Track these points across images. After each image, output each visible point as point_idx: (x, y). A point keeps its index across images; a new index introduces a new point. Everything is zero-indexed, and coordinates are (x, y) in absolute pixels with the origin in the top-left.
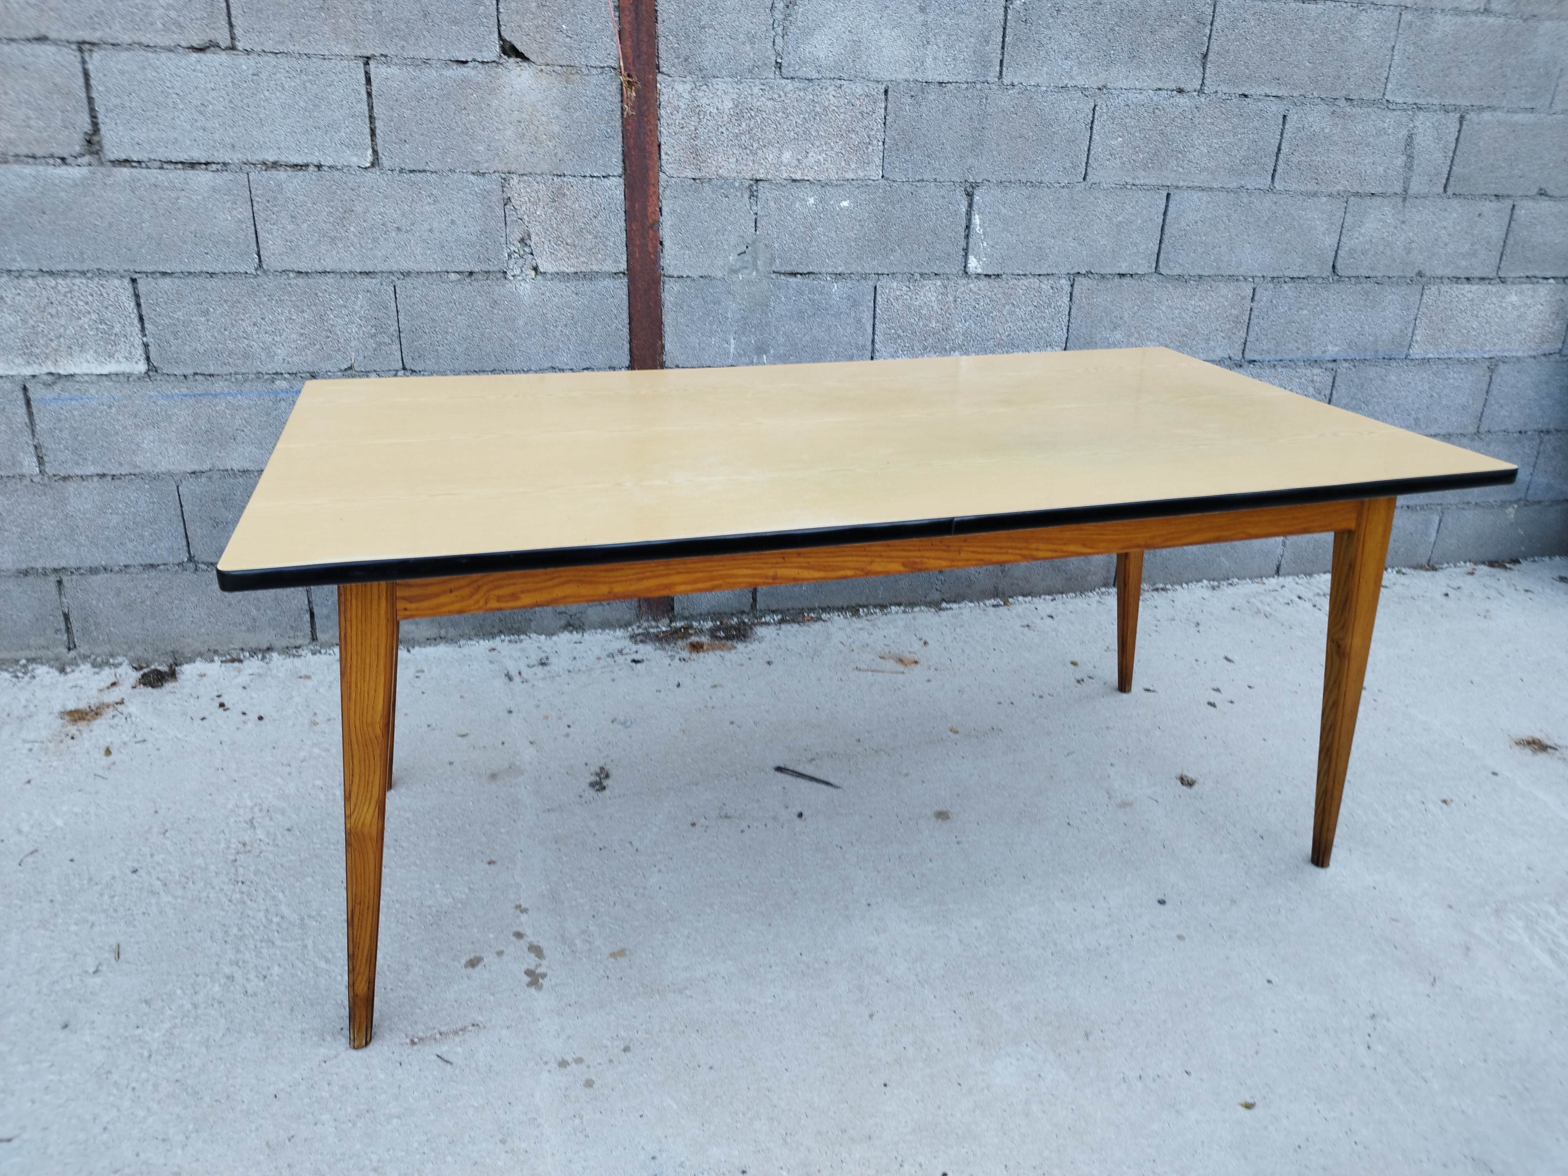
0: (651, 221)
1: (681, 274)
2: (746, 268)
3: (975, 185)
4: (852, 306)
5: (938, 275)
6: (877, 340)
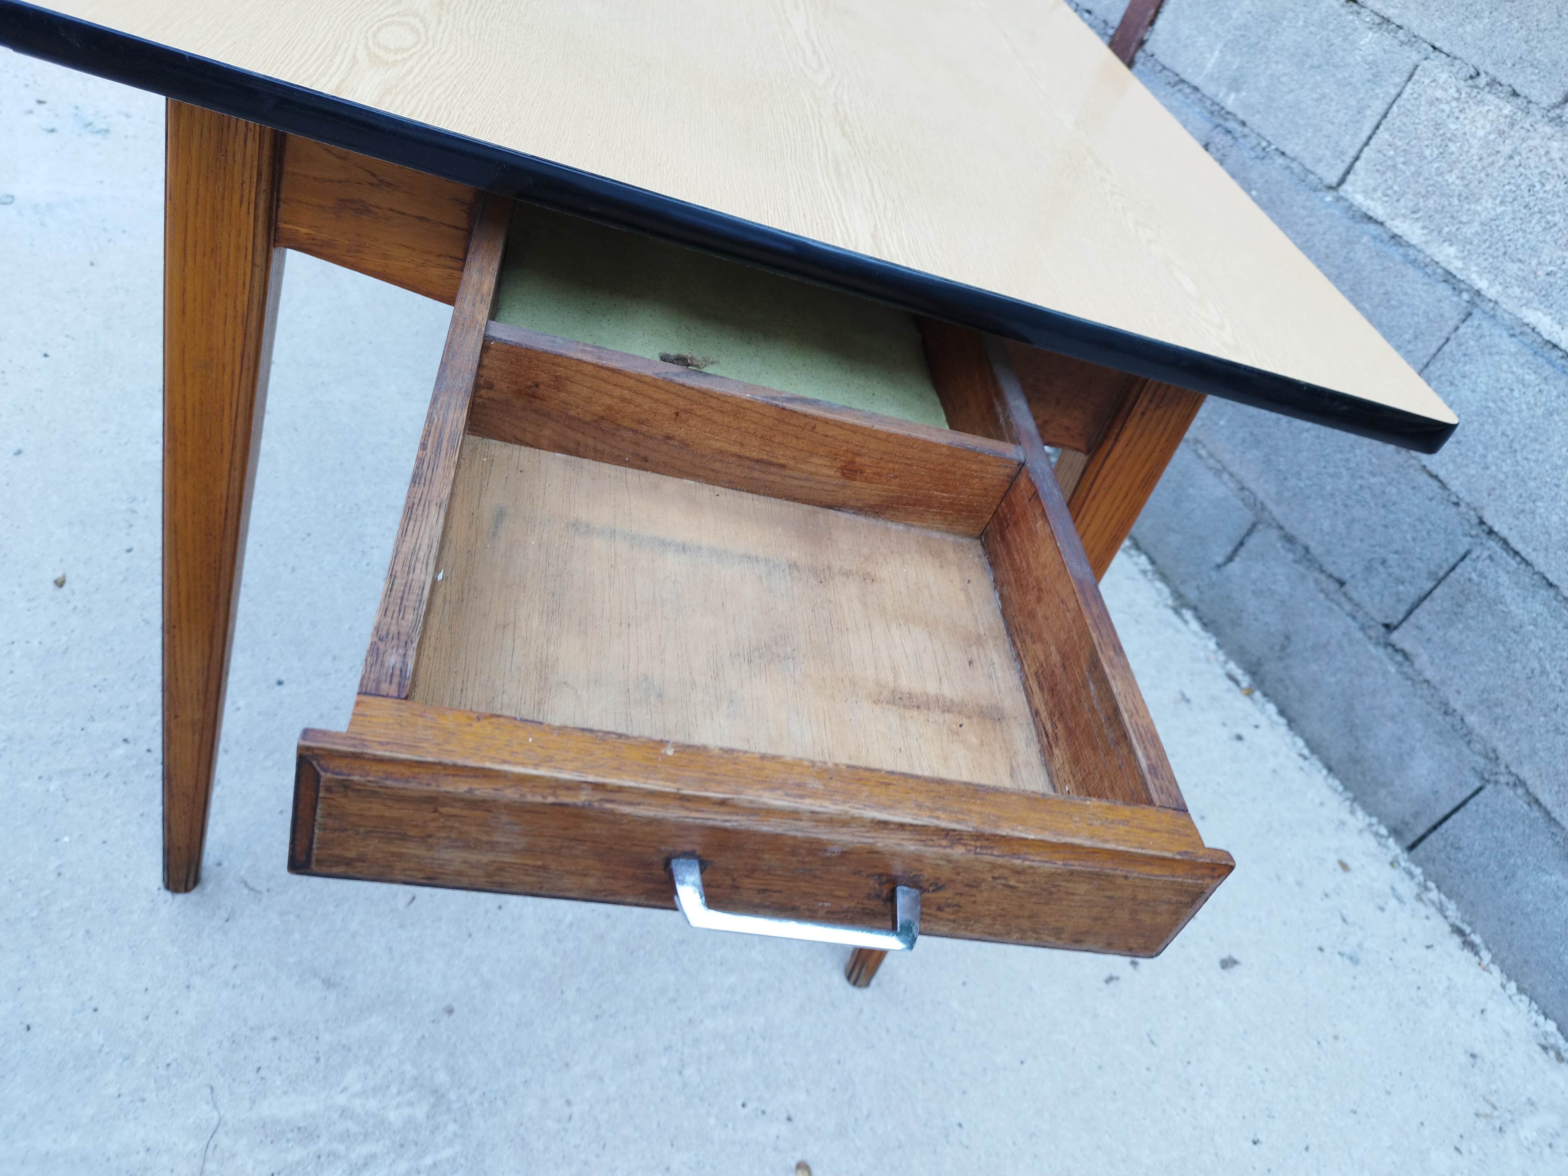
4: (1368, 81)
5: (1515, 94)
6: (1364, 155)
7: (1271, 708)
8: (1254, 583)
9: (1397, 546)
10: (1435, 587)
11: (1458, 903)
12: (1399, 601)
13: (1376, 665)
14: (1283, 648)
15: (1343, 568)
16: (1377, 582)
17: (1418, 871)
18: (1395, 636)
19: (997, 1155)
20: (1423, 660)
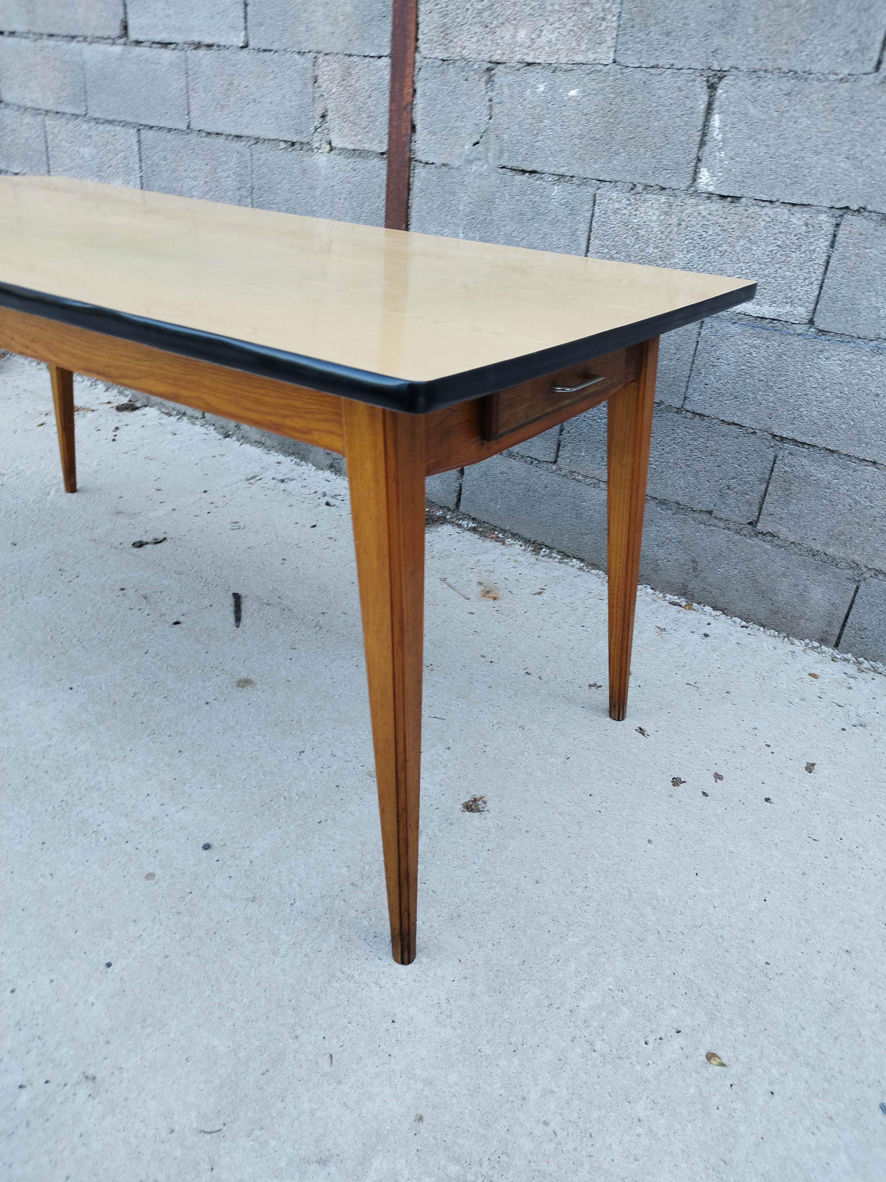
2: (479, 159)
4: (569, 214)
5: (663, 189)
7: (707, 609)
8: (656, 540)
9: (732, 474)
10: (768, 487)
11: (881, 662)
12: (750, 505)
13: (757, 549)
14: (695, 569)
15: (706, 502)
16: (731, 501)
17: (849, 656)
18: (759, 527)
19: (800, 967)
20: (783, 532)
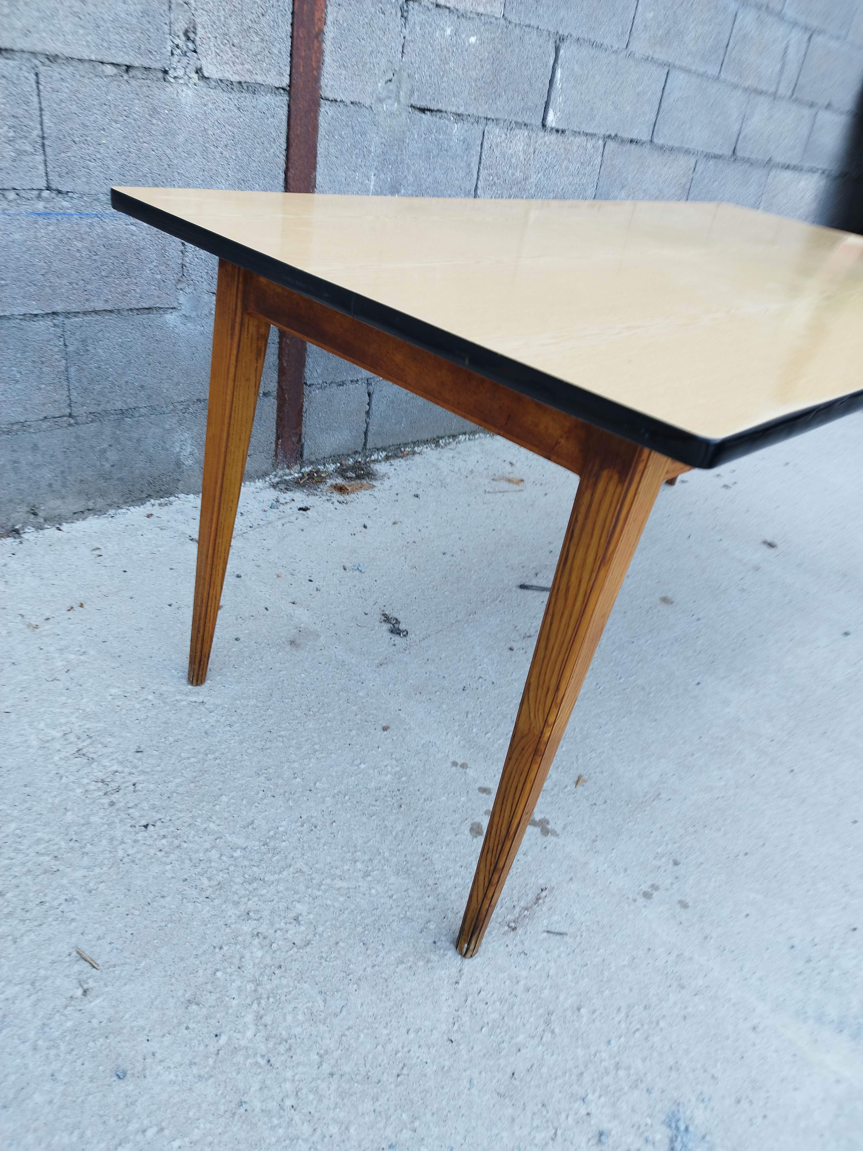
0: (317, 29)
1: (336, 97)
2: (390, 98)
3: (562, 39)
4: (466, 149)
5: (527, 125)
6: (479, 186)
